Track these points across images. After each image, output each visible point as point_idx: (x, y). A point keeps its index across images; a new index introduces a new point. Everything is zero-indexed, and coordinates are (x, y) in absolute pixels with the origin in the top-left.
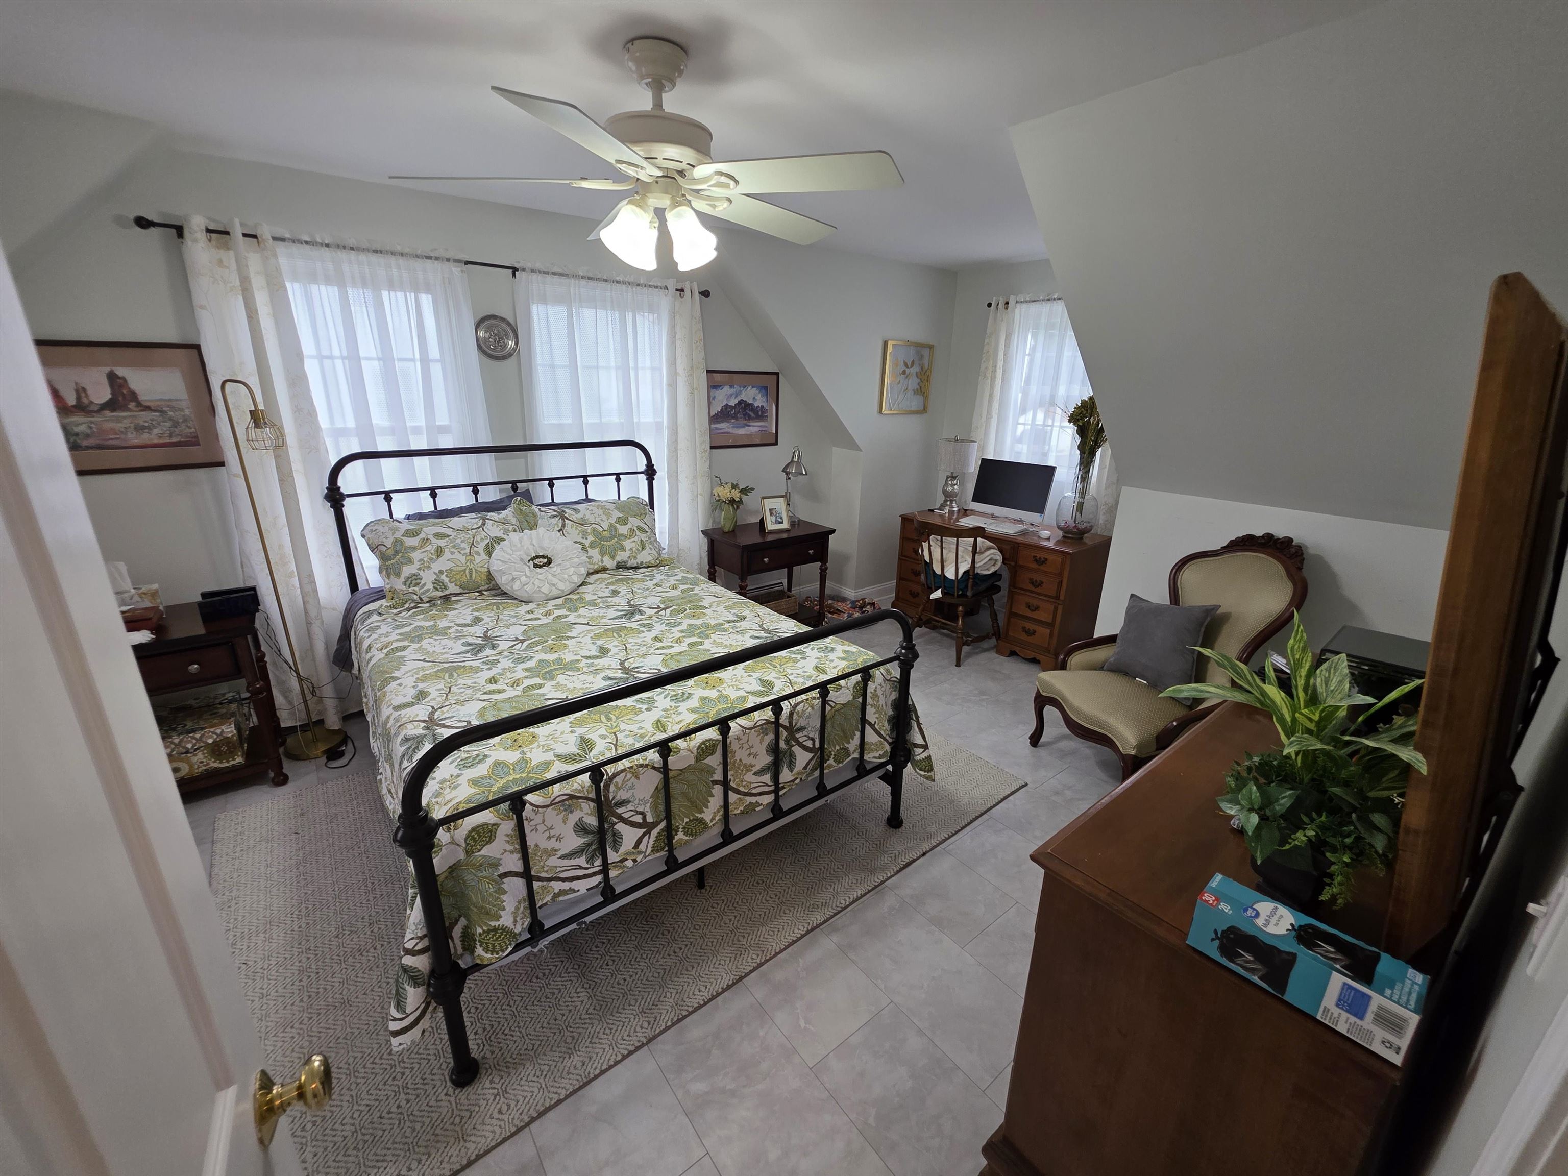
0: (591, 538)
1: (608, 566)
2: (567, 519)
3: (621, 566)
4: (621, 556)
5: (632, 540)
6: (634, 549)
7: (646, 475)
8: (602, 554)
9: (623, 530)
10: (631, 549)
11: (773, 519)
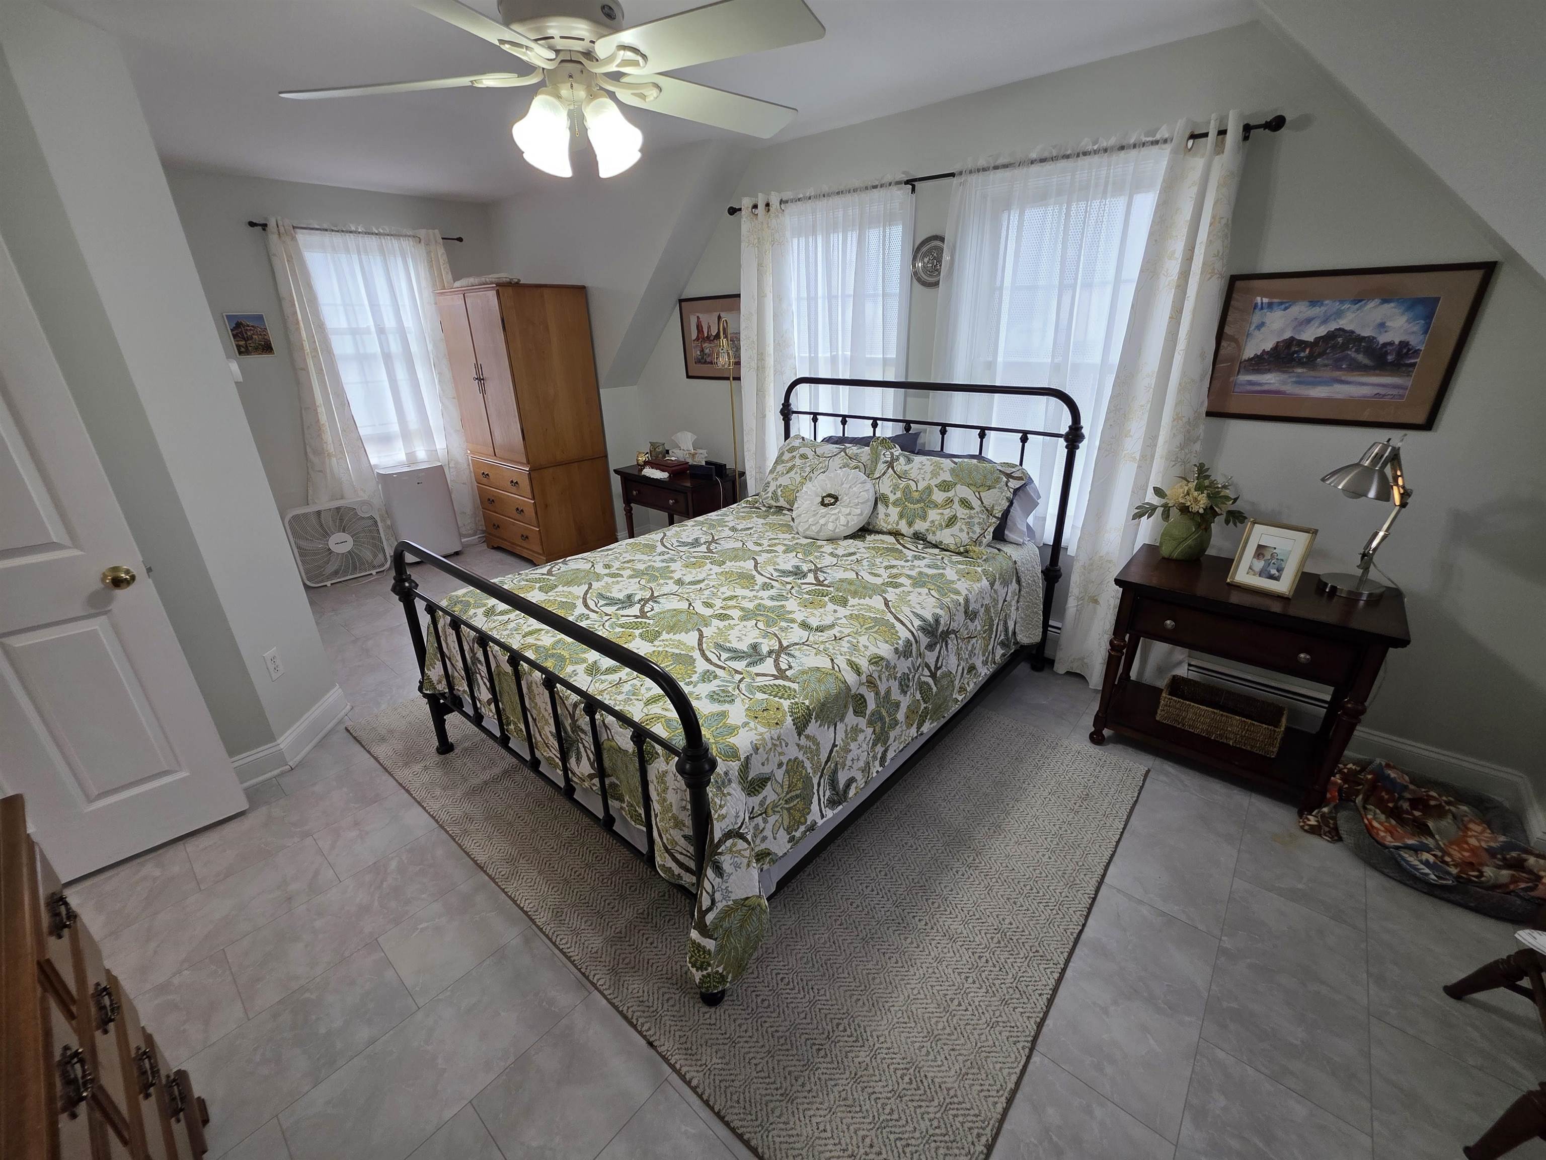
0: (899, 494)
1: (904, 531)
2: (893, 468)
3: (918, 537)
4: (920, 526)
5: (940, 511)
6: (936, 523)
7: (1066, 440)
8: (901, 516)
9: (939, 496)
10: (933, 522)
11: (1259, 565)
